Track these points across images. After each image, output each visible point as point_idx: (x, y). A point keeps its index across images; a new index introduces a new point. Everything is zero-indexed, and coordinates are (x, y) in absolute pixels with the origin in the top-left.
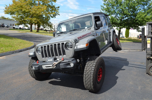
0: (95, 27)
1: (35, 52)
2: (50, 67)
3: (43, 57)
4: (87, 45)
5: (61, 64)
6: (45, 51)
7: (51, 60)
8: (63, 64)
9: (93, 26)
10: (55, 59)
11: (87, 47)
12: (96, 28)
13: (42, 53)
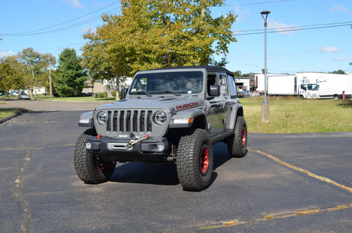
0: (205, 94)
1: (93, 119)
2: (123, 146)
3: (108, 129)
4: (189, 121)
5: (142, 144)
6: (115, 119)
7: (126, 136)
8: (147, 144)
9: (203, 92)
10: (132, 136)
11: (189, 124)
12: (207, 96)
13: (108, 122)
